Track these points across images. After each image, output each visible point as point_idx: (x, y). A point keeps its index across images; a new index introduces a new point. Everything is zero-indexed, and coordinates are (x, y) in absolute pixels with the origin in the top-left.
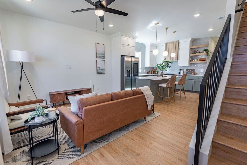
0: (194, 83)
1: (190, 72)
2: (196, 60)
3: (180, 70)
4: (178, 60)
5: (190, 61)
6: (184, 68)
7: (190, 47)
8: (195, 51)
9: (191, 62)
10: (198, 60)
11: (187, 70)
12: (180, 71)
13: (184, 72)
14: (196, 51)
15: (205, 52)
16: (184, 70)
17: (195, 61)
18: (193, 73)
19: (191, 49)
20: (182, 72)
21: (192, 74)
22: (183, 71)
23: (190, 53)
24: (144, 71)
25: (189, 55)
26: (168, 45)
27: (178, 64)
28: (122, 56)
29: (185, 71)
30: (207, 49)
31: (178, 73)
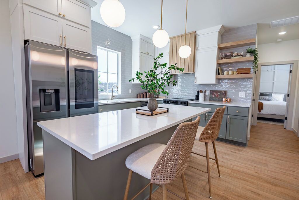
0: (230, 123)
1: (217, 96)
2: (230, 73)
3: (198, 92)
4: (194, 71)
5: (219, 74)
6: (206, 88)
7: (218, 45)
8: (228, 54)
9: (221, 76)
10: (235, 73)
11: (212, 92)
12: (198, 94)
13: (205, 96)
14: (230, 54)
15: (248, 55)
16: (205, 92)
17: (228, 74)
18: (224, 99)
19: (220, 49)
20: (201, 96)
21: (222, 101)
22: (205, 94)
23: (218, 58)
24: (130, 92)
25: (217, 61)
26: (175, 42)
27: (195, 79)
28: (26, 42)
29: (208, 93)
30: (253, 49)
31: (195, 98)
